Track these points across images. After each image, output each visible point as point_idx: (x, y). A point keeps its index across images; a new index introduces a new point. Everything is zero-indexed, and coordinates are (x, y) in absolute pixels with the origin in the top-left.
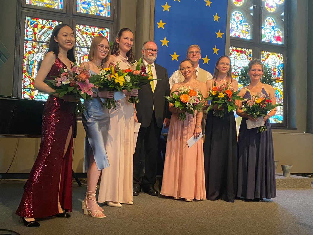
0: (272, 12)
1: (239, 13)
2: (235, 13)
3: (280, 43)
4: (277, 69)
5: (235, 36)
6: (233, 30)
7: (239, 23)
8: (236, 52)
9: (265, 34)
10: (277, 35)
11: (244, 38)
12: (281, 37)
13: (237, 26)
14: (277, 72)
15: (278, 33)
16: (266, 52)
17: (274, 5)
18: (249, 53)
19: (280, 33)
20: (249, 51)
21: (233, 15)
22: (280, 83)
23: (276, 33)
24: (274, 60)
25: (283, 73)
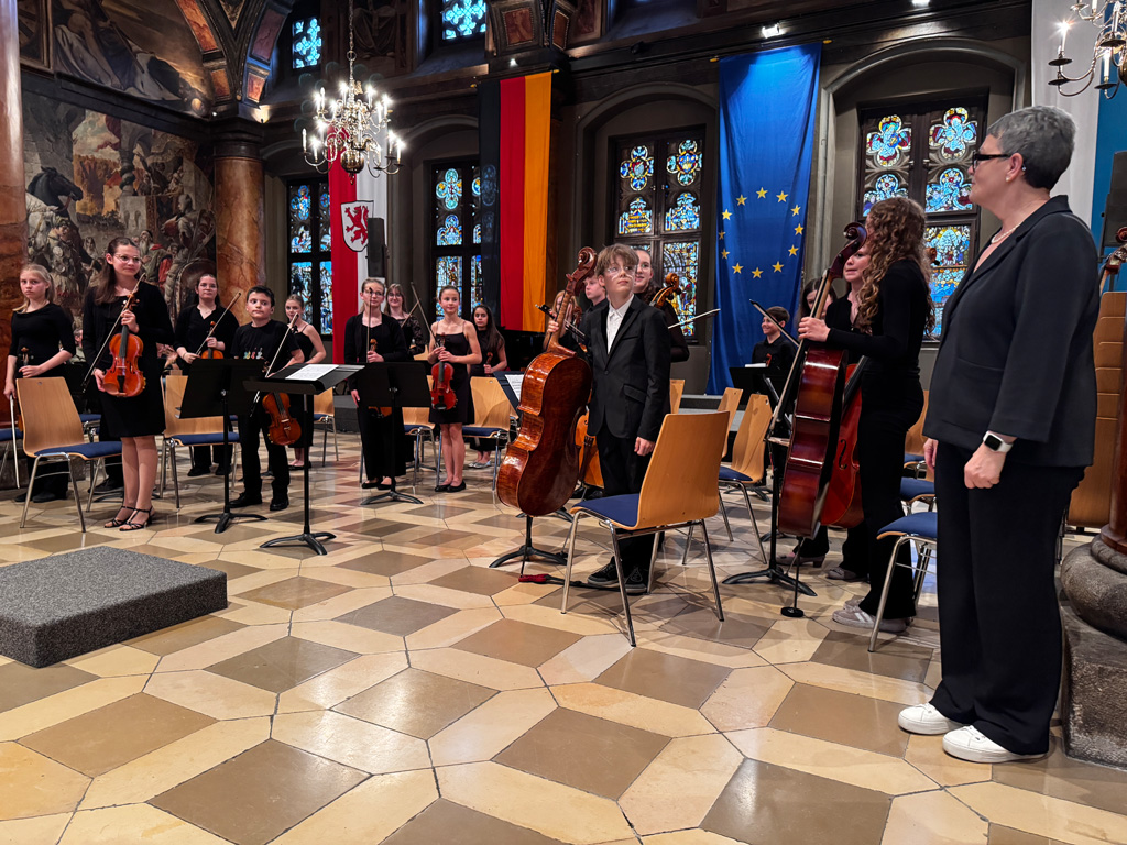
3: (967, 207)
4: (955, 251)
14: (955, 255)
16: (932, 228)
24: (949, 238)
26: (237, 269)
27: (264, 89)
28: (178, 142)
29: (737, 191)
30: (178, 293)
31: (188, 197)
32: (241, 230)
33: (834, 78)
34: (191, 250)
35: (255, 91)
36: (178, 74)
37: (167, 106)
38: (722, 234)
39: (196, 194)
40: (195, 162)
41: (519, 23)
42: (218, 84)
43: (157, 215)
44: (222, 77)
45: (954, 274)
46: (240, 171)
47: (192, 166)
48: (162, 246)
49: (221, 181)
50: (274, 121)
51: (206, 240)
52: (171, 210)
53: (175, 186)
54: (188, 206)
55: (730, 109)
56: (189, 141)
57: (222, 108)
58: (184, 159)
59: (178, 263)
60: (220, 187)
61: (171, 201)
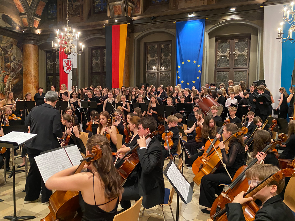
26: (30, 78)
27: (39, 24)
28: (11, 40)
29: (182, 60)
30: (10, 86)
31: (14, 56)
32: (31, 66)
33: (209, 29)
34: (15, 72)
35: (36, 24)
36: (12, 19)
37: (8, 29)
38: (178, 72)
39: (17, 55)
40: (17, 46)
41: (118, 9)
42: (24, 22)
43: (4, 62)
44: (26, 20)
46: (31, 48)
47: (16, 47)
48: (5, 72)
49: (25, 52)
50: (42, 34)
51: (20, 69)
52: (9, 60)
53: (10, 53)
54: (14, 59)
55: (179, 36)
56: (15, 39)
57: (26, 29)
58: (13, 45)
59: (11, 76)
60: (24, 53)
61: (8, 58)
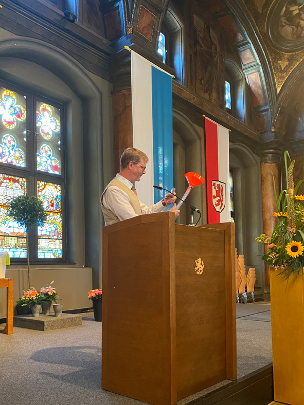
0: (47, 139)
1: (11, 137)
2: (6, 136)
3: (57, 173)
4: (55, 201)
5: (6, 162)
6: (5, 155)
7: (11, 148)
8: (8, 181)
9: (41, 162)
10: (54, 164)
11: (17, 165)
12: (59, 166)
13: (9, 151)
14: (55, 204)
15: (55, 162)
16: (42, 182)
17: (51, 132)
18: (23, 183)
19: (57, 162)
20: (23, 180)
21: (4, 138)
22: (59, 216)
23: (53, 161)
24: (51, 192)
25: (61, 205)
45: (55, 217)
